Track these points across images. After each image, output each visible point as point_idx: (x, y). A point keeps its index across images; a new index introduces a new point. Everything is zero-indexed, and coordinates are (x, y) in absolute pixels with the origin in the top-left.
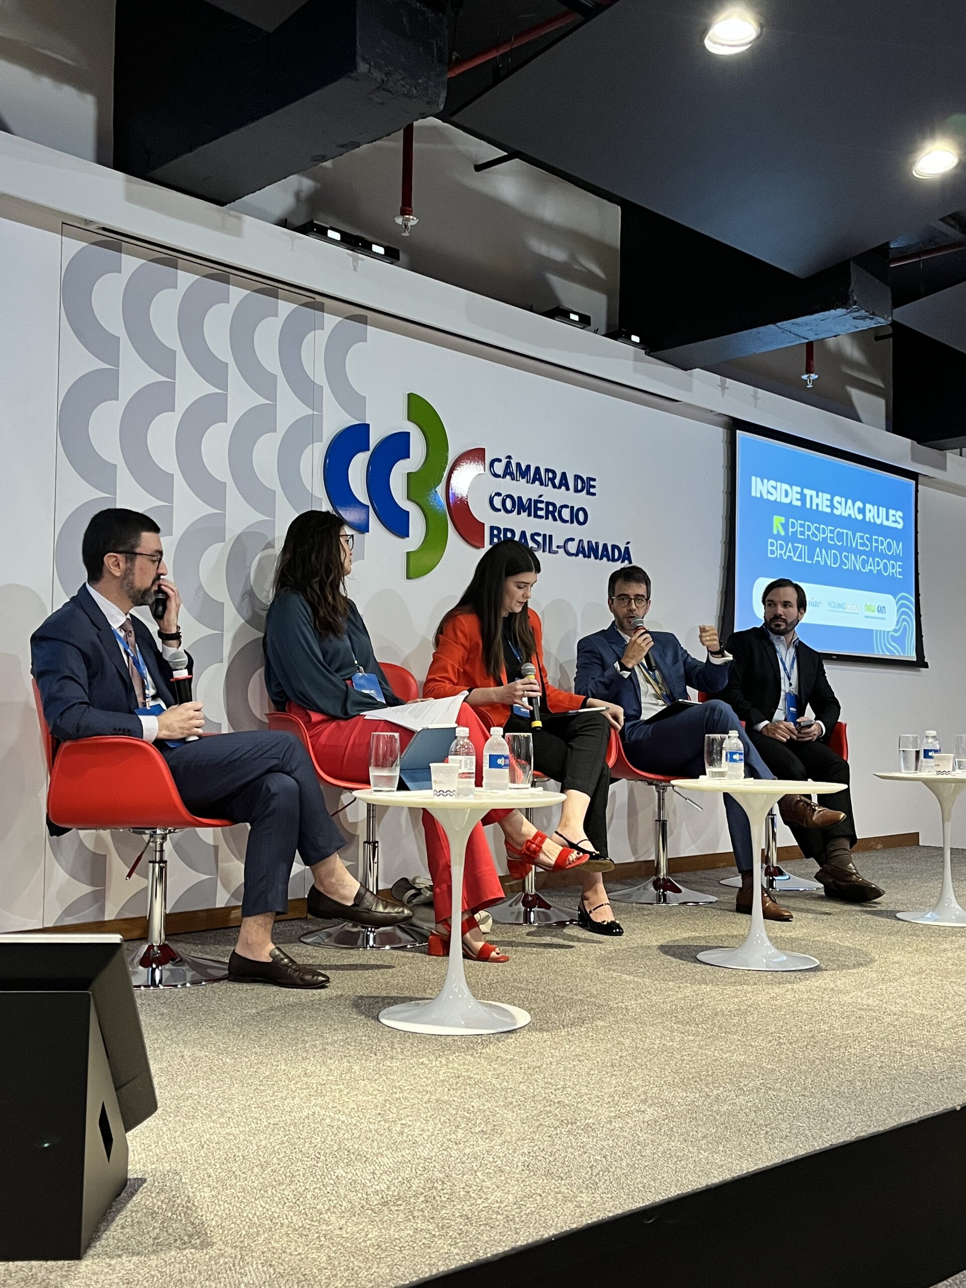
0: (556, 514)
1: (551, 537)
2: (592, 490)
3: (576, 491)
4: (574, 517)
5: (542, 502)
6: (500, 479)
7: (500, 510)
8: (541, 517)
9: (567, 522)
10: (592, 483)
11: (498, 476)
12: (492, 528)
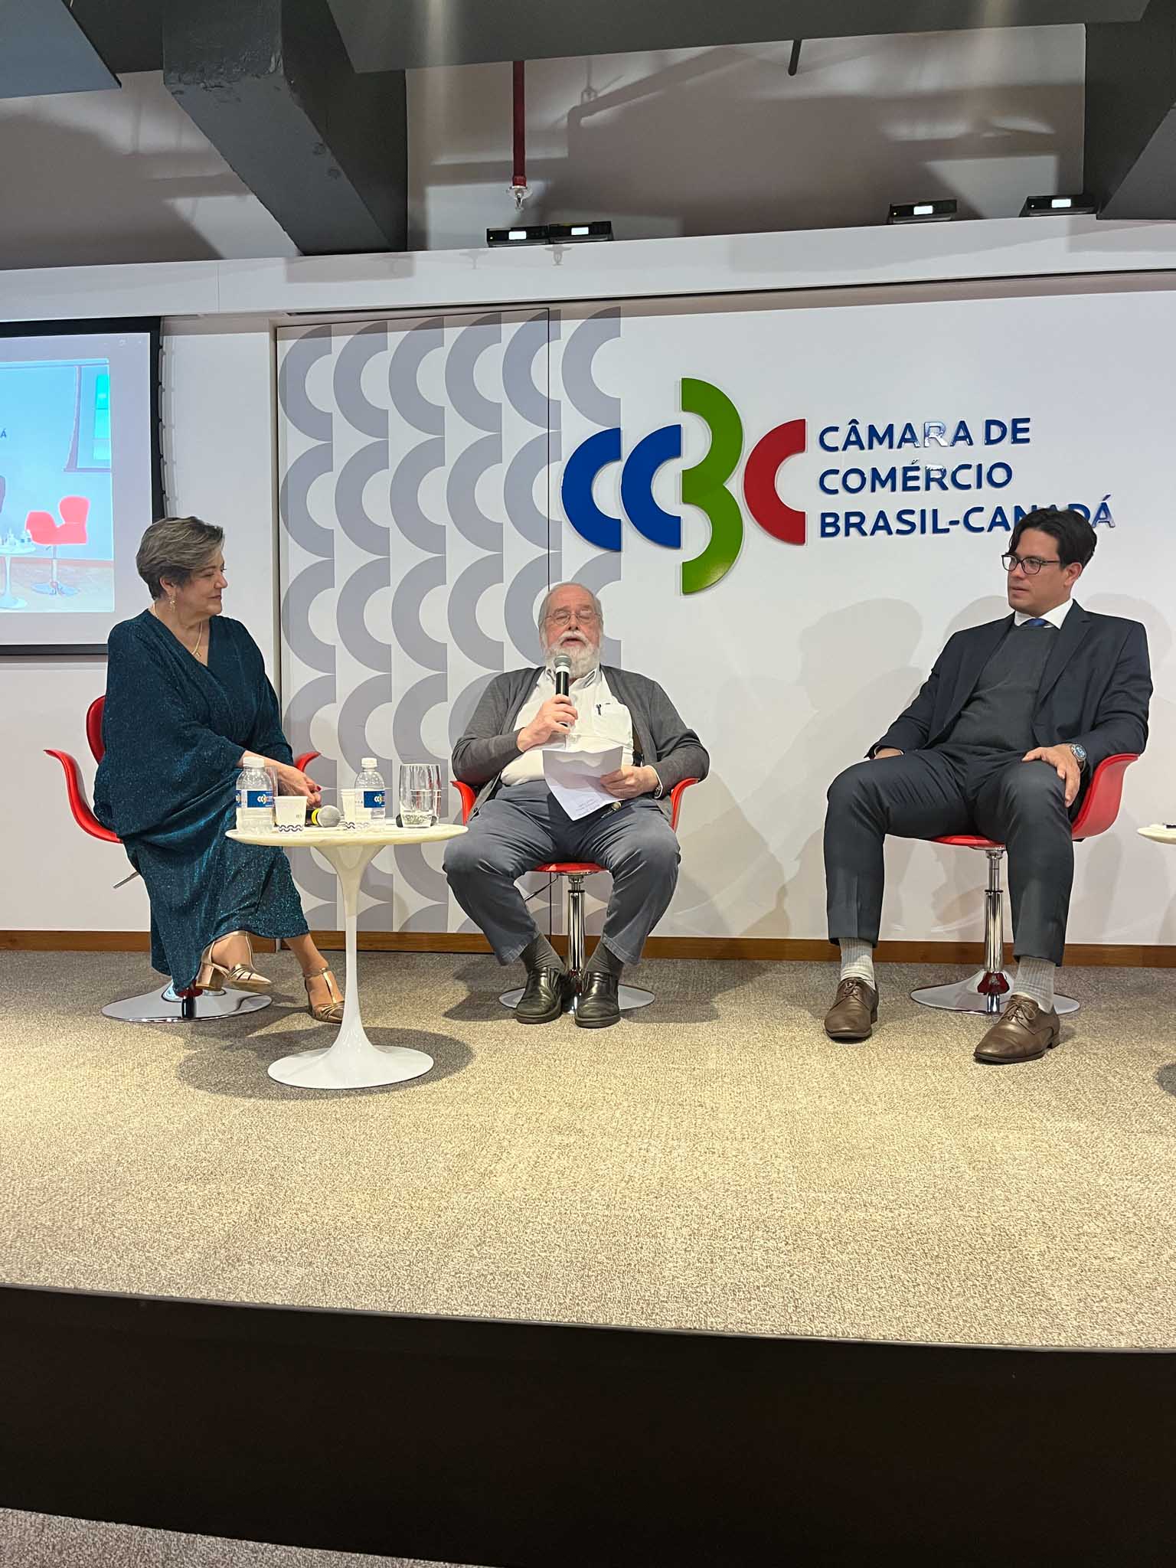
0: (947, 481)
1: (935, 512)
2: (1020, 436)
3: (989, 441)
4: (984, 477)
5: (917, 469)
6: (840, 452)
7: (836, 492)
8: (917, 488)
9: (968, 487)
10: (1020, 426)
11: (836, 449)
12: (824, 516)
